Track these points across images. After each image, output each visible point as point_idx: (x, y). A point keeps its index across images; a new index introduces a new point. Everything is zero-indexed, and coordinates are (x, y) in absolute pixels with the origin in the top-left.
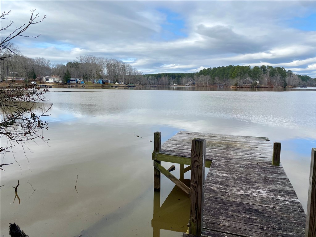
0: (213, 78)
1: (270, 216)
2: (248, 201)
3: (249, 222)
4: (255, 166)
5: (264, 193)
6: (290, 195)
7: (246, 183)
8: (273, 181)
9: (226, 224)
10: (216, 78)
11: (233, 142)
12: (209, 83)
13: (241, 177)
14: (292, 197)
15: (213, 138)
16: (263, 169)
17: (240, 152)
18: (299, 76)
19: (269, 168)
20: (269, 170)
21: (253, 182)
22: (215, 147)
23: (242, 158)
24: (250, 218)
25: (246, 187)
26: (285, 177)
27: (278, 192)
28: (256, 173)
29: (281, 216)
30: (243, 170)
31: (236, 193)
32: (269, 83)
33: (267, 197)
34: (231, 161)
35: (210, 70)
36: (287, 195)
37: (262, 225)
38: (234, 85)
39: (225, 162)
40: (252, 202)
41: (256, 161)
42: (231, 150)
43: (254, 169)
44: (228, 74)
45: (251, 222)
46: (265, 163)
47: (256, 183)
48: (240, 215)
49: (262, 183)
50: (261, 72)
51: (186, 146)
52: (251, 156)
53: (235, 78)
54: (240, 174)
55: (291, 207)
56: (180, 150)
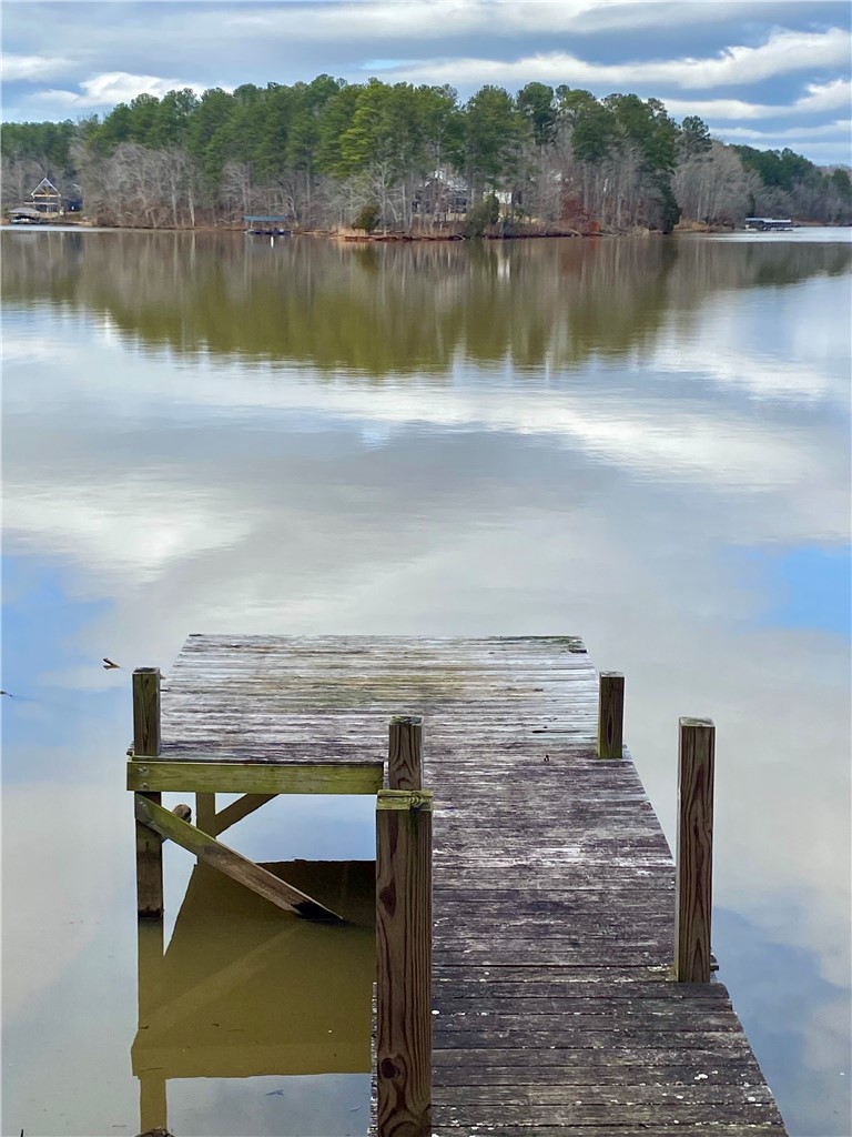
0: (209, 165)
1: (595, 911)
2: (532, 883)
3: (541, 933)
4: (539, 769)
5: (576, 855)
6: (651, 851)
7: (518, 831)
8: (601, 813)
9: (481, 947)
10: (232, 168)
11: (443, 674)
12: (182, 202)
13: (499, 813)
14: (655, 854)
15: (355, 661)
16: (568, 779)
17: (476, 717)
18: (747, 154)
19: (588, 771)
20: (586, 777)
21: (540, 826)
22: (374, 703)
23: (491, 742)
24: (541, 926)
25: (520, 844)
26: (638, 797)
27: (613, 846)
28: (546, 793)
29: (624, 909)
30: (499, 788)
31: (490, 864)
32: (572, 208)
33: (584, 864)
34: (451, 758)
35: (186, 107)
36: (643, 851)
37: (574, 937)
38: (353, 220)
39: (433, 765)
40: (541, 884)
41: (542, 749)
42: (442, 712)
43: (537, 779)
44: (312, 139)
45: (546, 933)
46: (572, 752)
47: (548, 826)
48: (512, 923)
49: (565, 825)
50: (526, 127)
51: (252, 712)
52: (520, 728)
53: (358, 169)
54: (493, 805)
55: (653, 882)
56: (242, 737)
